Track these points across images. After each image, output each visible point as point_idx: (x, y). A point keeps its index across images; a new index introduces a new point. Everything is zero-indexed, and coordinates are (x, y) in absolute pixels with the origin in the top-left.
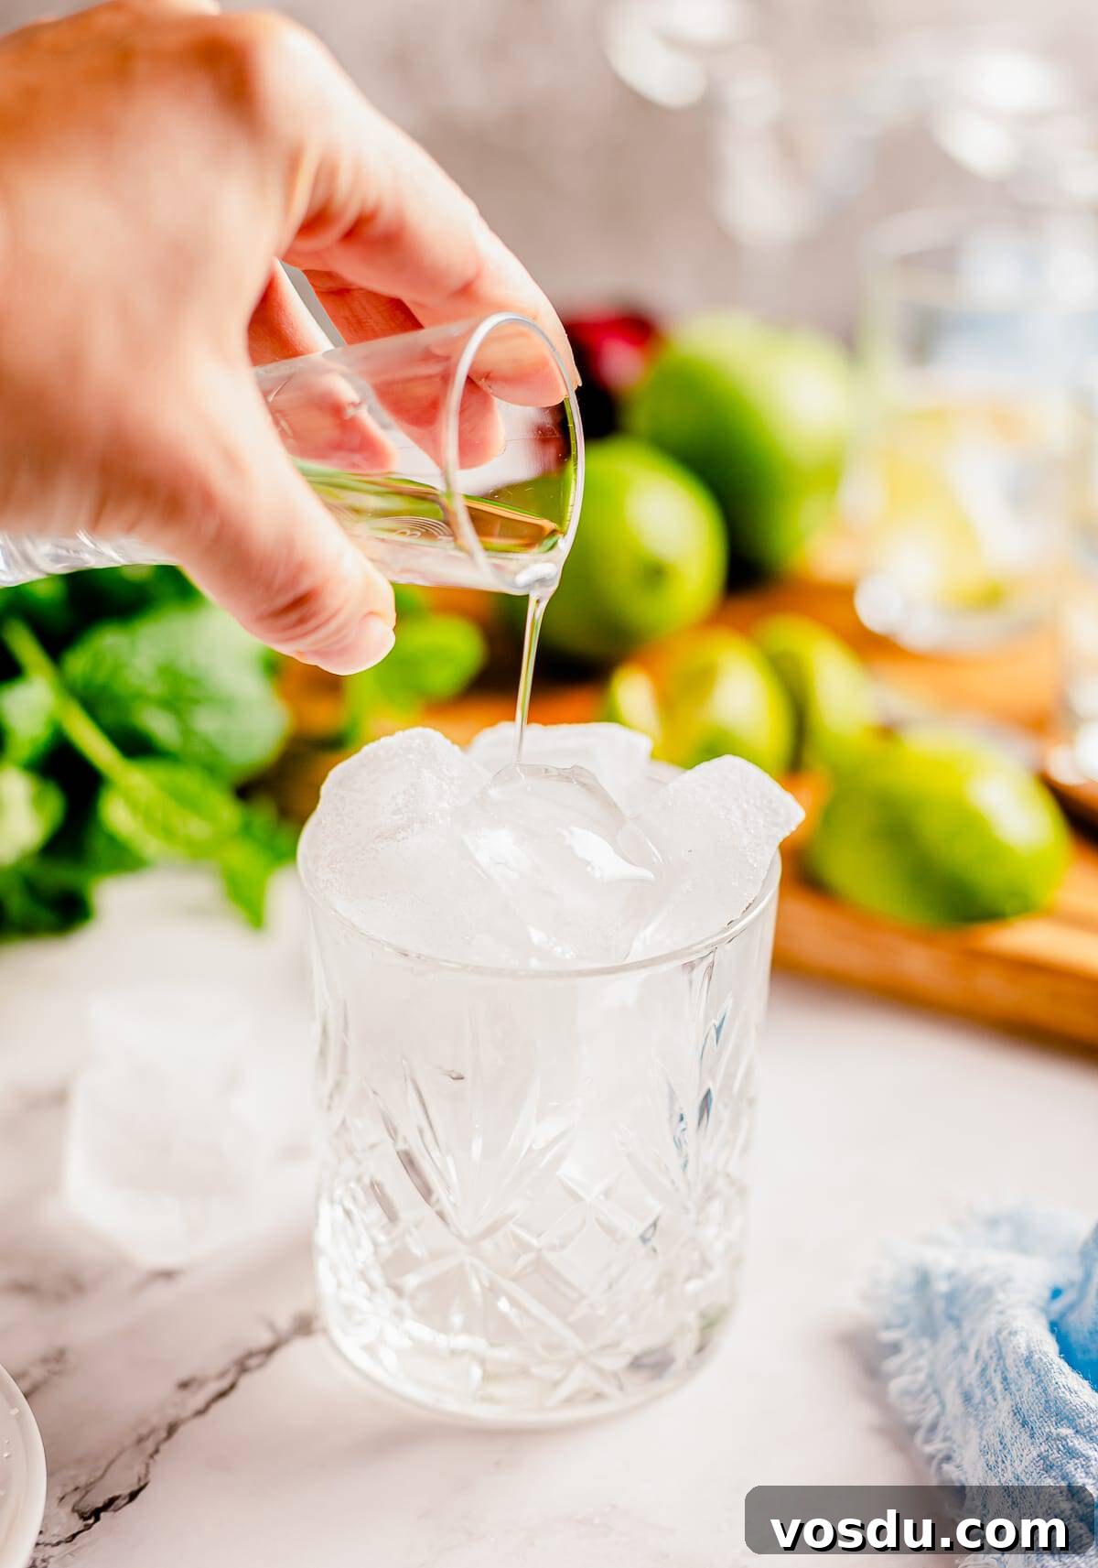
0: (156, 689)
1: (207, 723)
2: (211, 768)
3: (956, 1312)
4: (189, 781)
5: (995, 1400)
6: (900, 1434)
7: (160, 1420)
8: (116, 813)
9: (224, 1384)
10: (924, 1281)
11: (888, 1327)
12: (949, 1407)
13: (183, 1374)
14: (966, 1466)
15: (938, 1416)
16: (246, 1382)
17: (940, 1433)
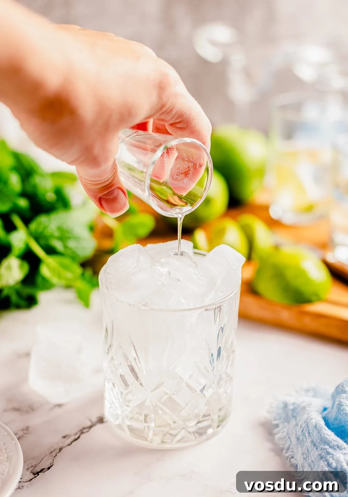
0: (57, 234)
1: (72, 244)
2: (73, 258)
3: (295, 415)
4: (67, 261)
5: (306, 439)
6: (278, 451)
7: (57, 447)
8: (45, 270)
9: (76, 437)
10: (286, 406)
11: (275, 420)
12: (292, 442)
13: (64, 435)
14: (298, 459)
15: (289, 445)
16: (83, 436)
17: (290, 450)
